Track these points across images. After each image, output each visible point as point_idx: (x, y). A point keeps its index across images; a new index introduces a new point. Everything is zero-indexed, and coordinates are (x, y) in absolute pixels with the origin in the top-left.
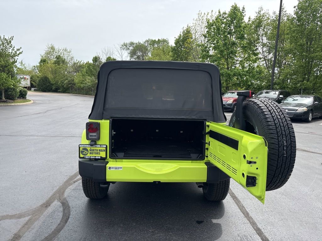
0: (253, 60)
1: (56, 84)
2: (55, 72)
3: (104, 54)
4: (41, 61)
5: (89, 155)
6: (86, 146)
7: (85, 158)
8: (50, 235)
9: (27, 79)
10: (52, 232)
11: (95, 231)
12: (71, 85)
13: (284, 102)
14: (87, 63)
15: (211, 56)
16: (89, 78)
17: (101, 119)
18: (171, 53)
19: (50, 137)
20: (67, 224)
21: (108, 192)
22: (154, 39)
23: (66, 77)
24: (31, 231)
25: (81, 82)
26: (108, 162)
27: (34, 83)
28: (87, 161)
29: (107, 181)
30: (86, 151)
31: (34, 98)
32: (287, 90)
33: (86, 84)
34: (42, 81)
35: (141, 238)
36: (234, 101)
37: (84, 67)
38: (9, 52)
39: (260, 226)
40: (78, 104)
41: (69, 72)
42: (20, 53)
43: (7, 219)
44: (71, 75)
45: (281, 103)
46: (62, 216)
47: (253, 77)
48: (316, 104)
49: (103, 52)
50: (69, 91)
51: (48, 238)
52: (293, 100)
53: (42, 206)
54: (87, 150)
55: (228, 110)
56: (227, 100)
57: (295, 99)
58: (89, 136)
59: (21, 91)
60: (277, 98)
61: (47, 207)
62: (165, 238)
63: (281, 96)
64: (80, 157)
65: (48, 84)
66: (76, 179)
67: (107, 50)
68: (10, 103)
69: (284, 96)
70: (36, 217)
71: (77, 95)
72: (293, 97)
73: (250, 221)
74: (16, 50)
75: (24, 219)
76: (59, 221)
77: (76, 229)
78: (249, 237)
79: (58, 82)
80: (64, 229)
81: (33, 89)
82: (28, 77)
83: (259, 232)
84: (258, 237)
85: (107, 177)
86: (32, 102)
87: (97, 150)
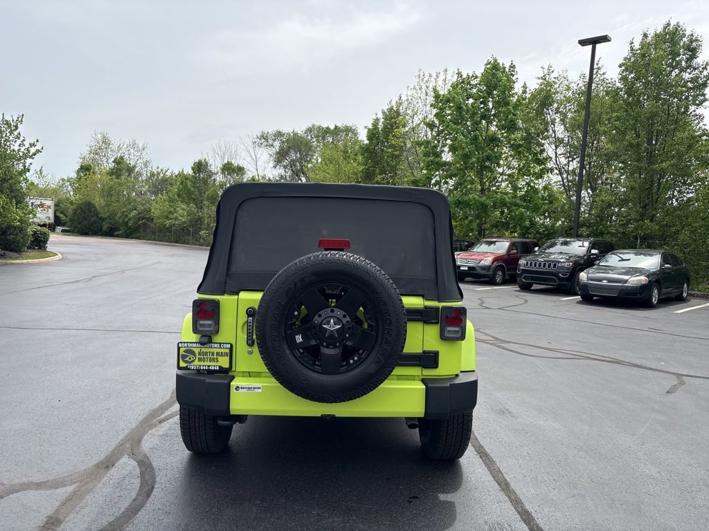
0: (535, 173)
1: (111, 219)
2: (108, 193)
3: (217, 156)
4: (82, 167)
5: (196, 363)
6: (191, 345)
7: (189, 369)
8: (118, 519)
9: (49, 207)
10: (123, 513)
11: (206, 512)
12: (143, 221)
13: (601, 264)
14: (179, 175)
15: (445, 164)
16: (184, 207)
17: (223, 293)
18: (360, 158)
19: (104, 332)
20: (150, 499)
21: (230, 442)
22: (324, 126)
23: (132, 204)
24: (80, 511)
25: (165, 214)
26: (233, 378)
27: (62, 216)
28: (192, 374)
29: (231, 413)
30: (191, 356)
31: (62, 249)
32: (608, 238)
33: (176, 219)
34: (79, 211)
35: (296, 525)
36: (496, 260)
37: (173, 182)
38: (14, 150)
39: (528, 507)
40: (159, 262)
41: (140, 194)
42: (38, 151)
43: (31, 489)
44: (144, 199)
45: (594, 265)
46: (139, 485)
47: (536, 209)
48: (668, 268)
49: (214, 152)
50: (138, 235)
51: (114, 525)
52: (620, 261)
53: (97, 466)
54: (193, 353)
55: (482, 279)
56: (480, 258)
57: (624, 257)
58: (198, 326)
59: (35, 233)
60: (585, 255)
61: (107, 468)
62: (342, 525)
63: (594, 251)
64: (179, 368)
65: (93, 219)
66: (163, 416)
67: (223, 148)
68: (11, 258)
69: (601, 252)
70: (87, 486)
71: (156, 244)
72: (620, 253)
73: (509, 498)
74: (27, 145)
75: (64, 489)
76: (134, 495)
77: (169, 508)
78: (506, 525)
79: (116, 215)
80: (145, 508)
81: (59, 229)
82: (49, 203)
83: (526, 517)
84: (524, 525)
85: (232, 407)
86: (60, 256)
87: (213, 354)
